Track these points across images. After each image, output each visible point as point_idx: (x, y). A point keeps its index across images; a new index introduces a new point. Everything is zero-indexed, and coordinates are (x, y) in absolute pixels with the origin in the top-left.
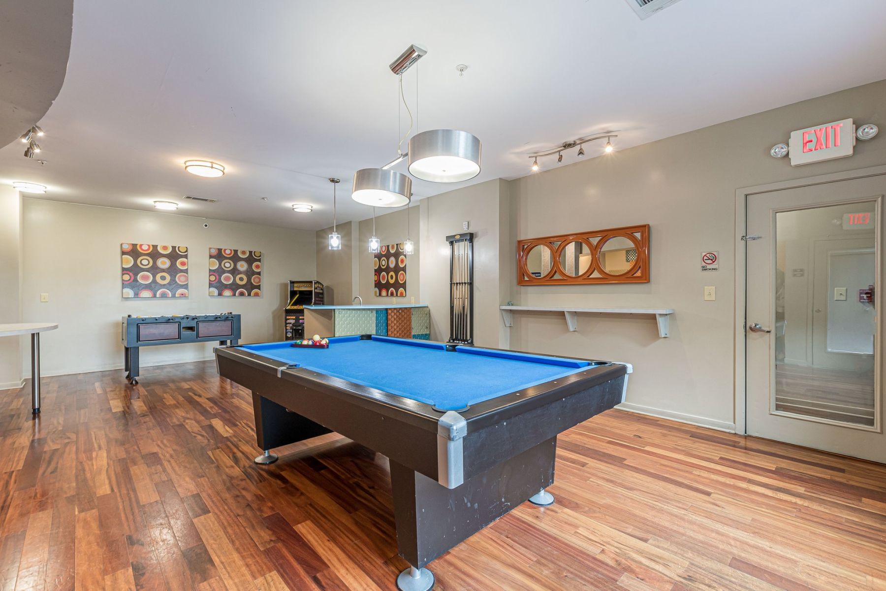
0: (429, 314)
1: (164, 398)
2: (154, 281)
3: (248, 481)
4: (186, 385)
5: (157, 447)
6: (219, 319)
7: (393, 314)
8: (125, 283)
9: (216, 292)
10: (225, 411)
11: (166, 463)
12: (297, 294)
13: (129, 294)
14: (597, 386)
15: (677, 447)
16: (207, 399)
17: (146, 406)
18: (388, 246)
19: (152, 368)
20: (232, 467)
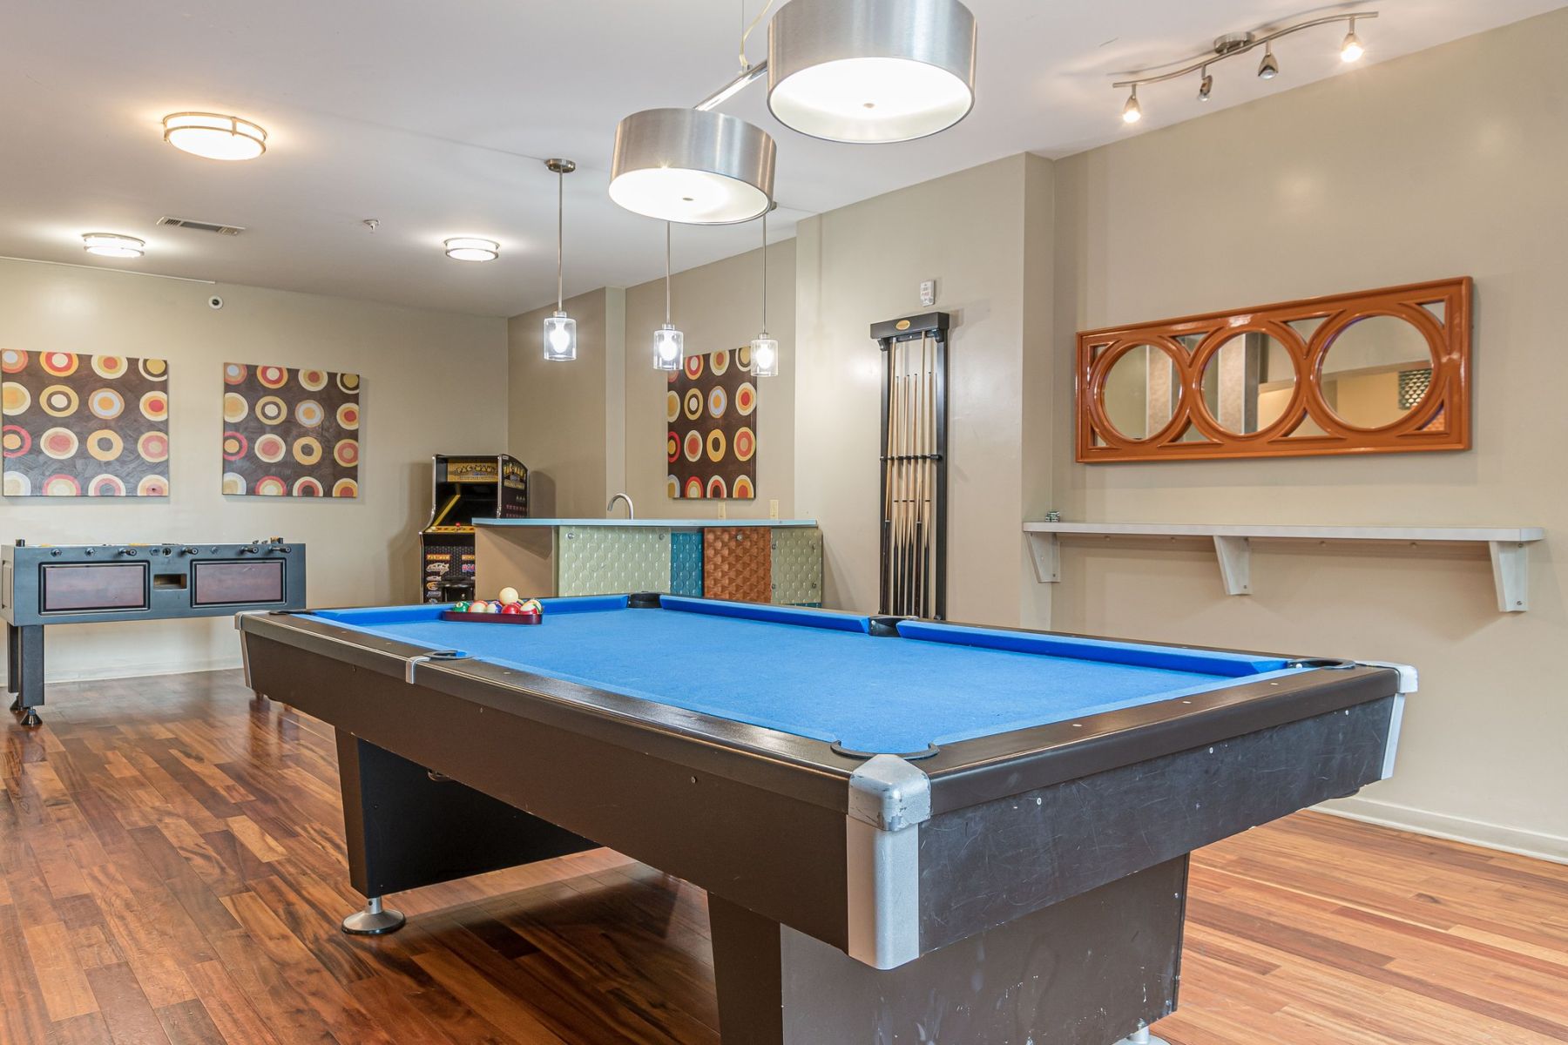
0: (819, 548)
1: (109, 763)
2: (83, 453)
3: (326, 974)
4: (163, 729)
5: (90, 883)
6: (249, 555)
7: (719, 545)
8: (9, 456)
9: (241, 484)
10: (266, 798)
11: (113, 922)
12: (454, 494)
13: (19, 485)
14: (1309, 723)
15: (1546, 929)
16: (218, 766)
17: (62, 781)
18: (706, 357)
19: (77, 686)
20: (285, 937)
